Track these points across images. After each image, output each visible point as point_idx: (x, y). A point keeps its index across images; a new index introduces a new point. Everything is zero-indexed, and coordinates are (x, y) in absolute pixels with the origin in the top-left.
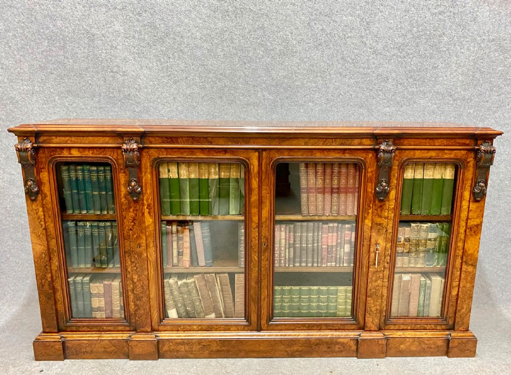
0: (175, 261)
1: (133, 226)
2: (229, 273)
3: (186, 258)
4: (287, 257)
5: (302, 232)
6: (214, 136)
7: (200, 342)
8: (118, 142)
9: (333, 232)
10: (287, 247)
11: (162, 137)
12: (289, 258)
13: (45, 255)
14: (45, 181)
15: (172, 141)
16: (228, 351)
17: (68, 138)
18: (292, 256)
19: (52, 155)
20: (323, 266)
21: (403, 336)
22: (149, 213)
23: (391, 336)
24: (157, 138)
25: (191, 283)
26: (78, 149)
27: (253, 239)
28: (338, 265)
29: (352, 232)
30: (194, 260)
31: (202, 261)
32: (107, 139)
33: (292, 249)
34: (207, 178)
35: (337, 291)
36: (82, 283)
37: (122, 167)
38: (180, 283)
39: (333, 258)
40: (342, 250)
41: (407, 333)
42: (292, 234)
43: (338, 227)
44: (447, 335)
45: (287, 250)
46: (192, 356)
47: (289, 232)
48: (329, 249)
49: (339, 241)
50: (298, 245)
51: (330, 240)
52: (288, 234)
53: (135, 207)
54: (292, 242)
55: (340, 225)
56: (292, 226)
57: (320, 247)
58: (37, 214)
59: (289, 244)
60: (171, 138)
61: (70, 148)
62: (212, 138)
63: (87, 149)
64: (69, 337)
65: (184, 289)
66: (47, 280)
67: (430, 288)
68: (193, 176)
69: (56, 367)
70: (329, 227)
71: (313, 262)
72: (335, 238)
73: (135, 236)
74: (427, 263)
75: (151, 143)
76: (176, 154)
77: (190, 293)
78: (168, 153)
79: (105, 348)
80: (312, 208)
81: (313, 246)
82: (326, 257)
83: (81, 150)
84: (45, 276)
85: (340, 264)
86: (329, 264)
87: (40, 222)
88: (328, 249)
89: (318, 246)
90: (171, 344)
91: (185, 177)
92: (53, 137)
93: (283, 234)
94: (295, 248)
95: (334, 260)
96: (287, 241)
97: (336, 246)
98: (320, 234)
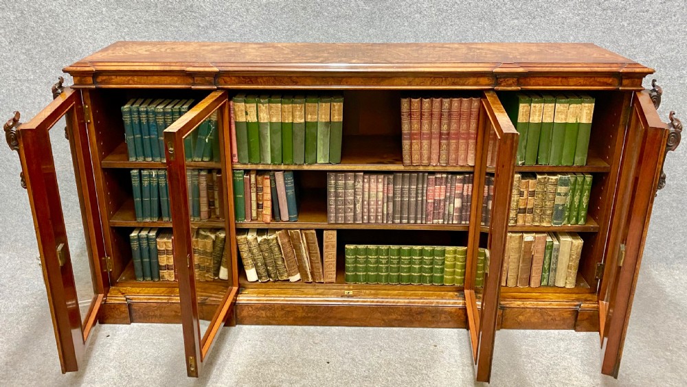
0: (254, 214)
2: (316, 230)
3: (267, 211)
4: (385, 213)
5: (403, 185)
6: (298, 75)
7: (283, 307)
8: (187, 82)
9: (441, 185)
10: (385, 200)
11: (239, 77)
12: (388, 214)
15: (251, 81)
16: (316, 318)
17: (130, 78)
18: (391, 211)
20: (429, 223)
21: (522, 306)
23: (508, 306)
24: (233, 78)
25: (273, 240)
28: (446, 223)
29: (464, 184)
30: (275, 214)
31: (285, 215)
32: (176, 78)
33: (391, 204)
34: (291, 121)
35: (444, 253)
36: (148, 238)
38: (260, 239)
39: (441, 214)
40: (452, 205)
41: (528, 303)
42: (391, 186)
43: (447, 177)
44: (575, 306)
45: (385, 204)
46: (274, 322)
47: (388, 184)
48: (437, 204)
49: (448, 195)
50: (398, 199)
51: (437, 194)
52: (386, 185)
54: (391, 195)
55: (450, 176)
56: (391, 177)
57: (425, 201)
59: (388, 197)
60: (250, 78)
62: (297, 77)
64: (135, 299)
65: (265, 247)
67: (558, 250)
68: (274, 120)
69: (123, 331)
70: (436, 178)
71: (416, 219)
72: (443, 190)
74: (555, 221)
75: (226, 83)
77: (271, 251)
79: (176, 312)
80: (416, 157)
81: (417, 201)
82: (432, 212)
85: (449, 220)
86: (435, 221)
88: (434, 203)
89: (422, 200)
90: (250, 309)
91: (266, 121)
93: (380, 186)
94: (394, 202)
95: (441, 217)
96: (386, 195)
97: (445, 200)
98: (426, 186)
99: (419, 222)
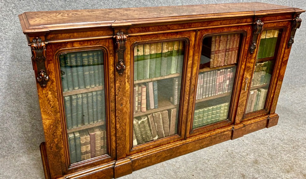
0: (136, 109)
1: (118, 92)
2: (167, 110)
3: (144, 106)
4: (199, 94)
5: (207, 78)
7: (156, 155)
8: (109, 34)
9: (222, 75)
11: (139, 28)
12: (200, 94)
13: (53, 126)
14: (52, 70)
15: (146, 30)
16: (171, 155)
17: (71, 34)
18: (201, 93)
19: (58, 50)
20: (216, 95)
21: (251, 123)
22: (128, 82)
23: (246, 124)
24: (136, 29)
25: (146, 121)
26: (79, 42)
27: (187, 87)
28: (223, 93)
29: (230, 73)
31: (152, 106)
32: (102, 32)
33: (202, 89)
34: (161, 52)
35: (220, 108)
36: (75, 138)
37: (111, 52)
38: (140, 122)
39: (221, 89)
40: (226, 84)
41: (252, 121)
42: (202, 80)
43: (225, 71)
44: (267, 117)
45: (199, 90)
46: (151, 164)
47: (201, 79)
48: (220, 84)
49: (224, 79)
50: (205, 86)
51: (220, 80)
52: (200, 80)
53: (120, 79)
54: (202, 84)
55: (226, 70)
56: (202, 75)
57: (215, 84)
58: (46, 97)
60: (145, 28)
61: (73, 42)
62: (170, 25)
63: (86, 42)
65: (141, 126)
66: (55, 143)
67: (260, 96)
70: (220, 72)
71: (212, 94)
72: (223, 78)
73: (119, 99)
74: (261, 83)
75: (132, 33)
76: (147, 39)
77: (144, 127)
78: (142, 39)
79: (98, 176)
80: (216, 63)
81: (212, 85)
82: (218, 89)
83: (81, 43)
84: (53, 141)
86: (219, 93)
87: (49, 102)
89: (214, 84)
90: (140, 161)
91: (148, 54)
92: (59, 35)
94: (203, 87)
95: (221, 91)
96: (200, 84)
97: (223, 82)
98: (216, 77)
99: (210, 96)
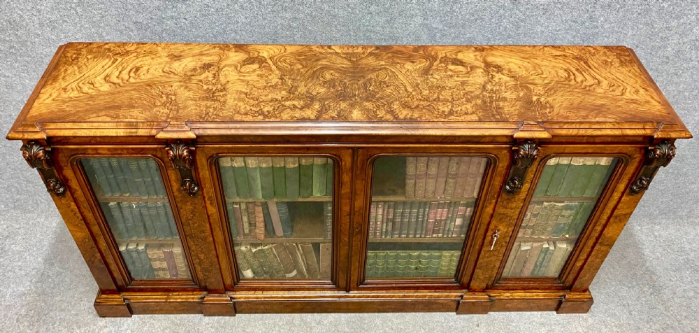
0: (247, 231)
1: (193, 216)
2: (313, 243)
3: (260, 231)
4: (384, 230)
5: (404, 209)
7: (281, 303)
9: (444, 208)
10: (385, 221)
12: (386, 230)
13: (89, 239)
18: (390, 229)
19: (73, 155)
20: (428, 236)
22: (211, 204)
23: (497, 297)
25: (268, 249)
27: (343, 225)
28: (445, 236)
29: (467, 207)
30: (269, 230)
31: (279, 231)
33: (390, 224)
34: (282, 165)
35: (440, 257)
36: (137, 250)
38: (254, 250)
39: (441, 230)
40: (453, 223)
42: (391, 211)
43: (451, 203)
44: (561, 296)
45: (385, 224)
46: (272, 312)
47: (388, 209)
48: (437, 222)
49: (450, 215)
50: (398, 220)
51: (439, 215)
52: (386, 210)
53: (192, 202)
54: (391, 217)
55: (453, 202)
56: (392, 205)
57: (425, 220)
58: (68, 207)
59: (387, 219)
61: (96, 149)
64: (133, 299)
65: (260, 255)
66: (96, 257)
67: (552, 254)
68: (264, 165)
70: (439, 203)
71: (415, 234)
72: (445, 213)
74: (554, 235)
77: (266, 257)
78: (230, 152)
79: (175, 308)
80: (420, 192)
81: (417, 220)
82: (432, 229)
84: (93, 254)
85: (448, 234)
86: (434, 235)
87: (75, 214)
88: (435, 223)
89: (423, 221)
90: (249, 305)
91: (254, 166)
93: (380, 211)
94: (394, 223)
95: (441, 232)
96: (385, 217)
97: (446, 220)
98: (427, 209)
99: (418, 236)
